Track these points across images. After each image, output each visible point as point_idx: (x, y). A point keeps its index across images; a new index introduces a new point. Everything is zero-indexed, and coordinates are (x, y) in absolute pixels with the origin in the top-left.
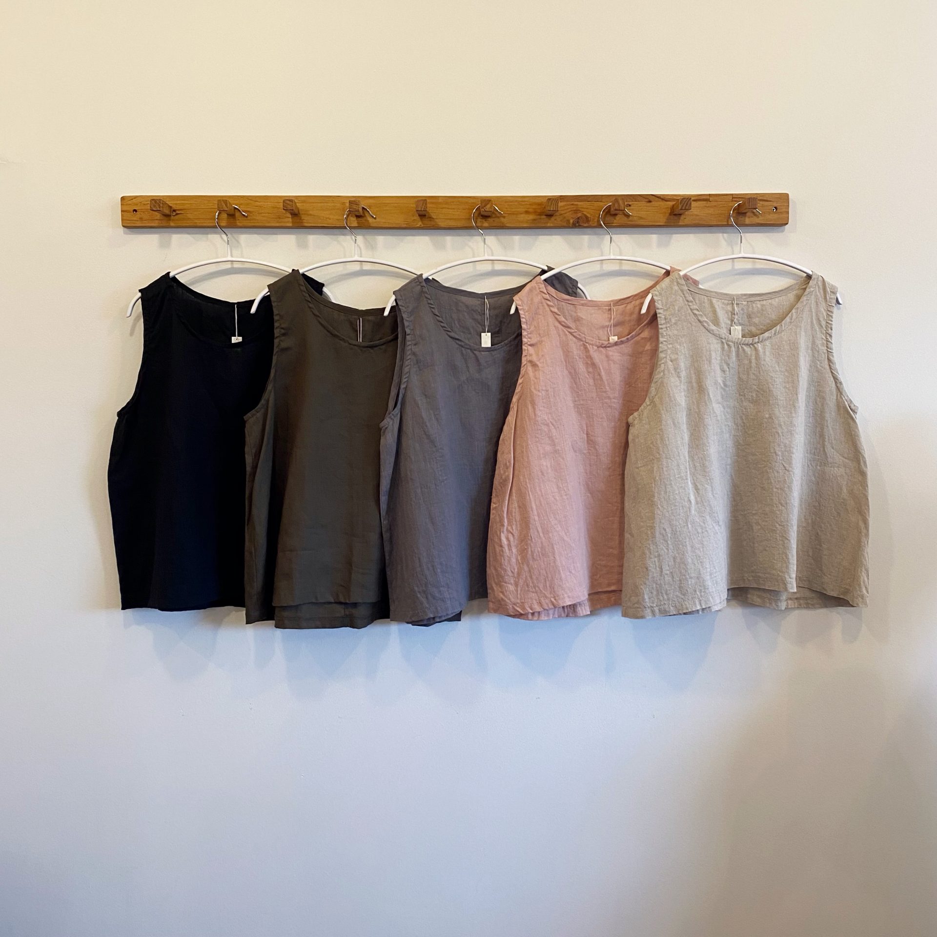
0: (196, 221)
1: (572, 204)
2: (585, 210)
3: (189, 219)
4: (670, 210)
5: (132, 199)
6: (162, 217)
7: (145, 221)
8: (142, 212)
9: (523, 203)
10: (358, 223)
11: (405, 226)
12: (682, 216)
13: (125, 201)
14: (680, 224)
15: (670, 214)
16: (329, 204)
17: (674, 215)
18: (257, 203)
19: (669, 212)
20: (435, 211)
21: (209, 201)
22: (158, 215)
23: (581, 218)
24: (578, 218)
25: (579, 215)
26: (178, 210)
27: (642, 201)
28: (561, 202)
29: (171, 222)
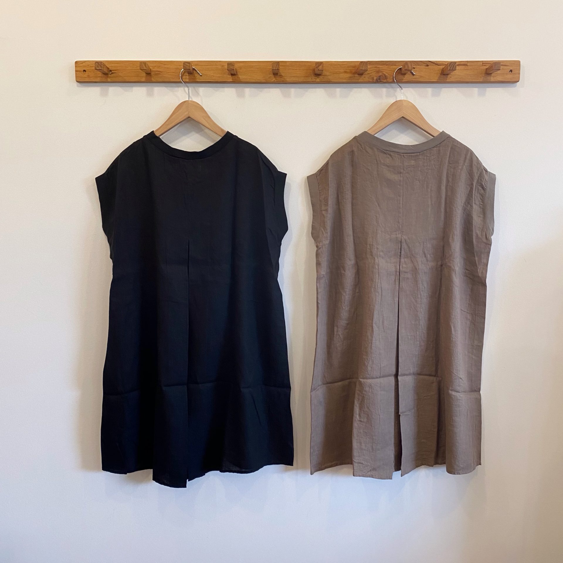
0: (125, 78)
1: (376, 67)
2: (385, 71)
3: (121, 76)
4: (441, 71)
5: (83, 63)
6: (103, 75)
7: (91, 78)
8: (89, 71)
9: (343, 66)
10: (232, 79)
11: (264, 81)
12: (449, 76)
13: (77, 64)
14: (447, 81)
15: (441, 74)
16: (214, 67)
17: (444, 75)
18: (166, 66)
19: (441, 72)
20: (284, 71)
21: (134, 64)
22: (100, 74)
23: (382, 76)
24: (380, 76)
25: (380, 74)
26: (113, 70)
27: (422, 65)
28: (369, 65)
29: (108, 78)
